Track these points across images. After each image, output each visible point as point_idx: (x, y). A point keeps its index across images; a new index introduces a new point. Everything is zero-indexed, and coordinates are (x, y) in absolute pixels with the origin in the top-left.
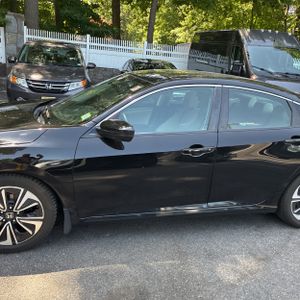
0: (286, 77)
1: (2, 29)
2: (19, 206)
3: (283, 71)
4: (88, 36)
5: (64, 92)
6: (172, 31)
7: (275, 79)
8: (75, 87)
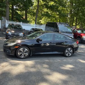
0: (67, 32)
1: (1, 20)
2: (25, 51)
3: (66, 31)
4: (21, 22)
5: (19, 35)
6: (40, 21)
7: (65, 33)
8: (21, 34)
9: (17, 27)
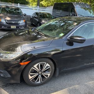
2: (44, 69)
5: (18, 24)
9: (13, 12)
